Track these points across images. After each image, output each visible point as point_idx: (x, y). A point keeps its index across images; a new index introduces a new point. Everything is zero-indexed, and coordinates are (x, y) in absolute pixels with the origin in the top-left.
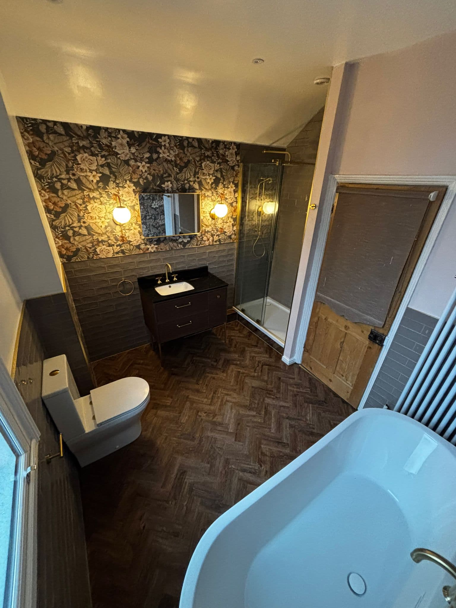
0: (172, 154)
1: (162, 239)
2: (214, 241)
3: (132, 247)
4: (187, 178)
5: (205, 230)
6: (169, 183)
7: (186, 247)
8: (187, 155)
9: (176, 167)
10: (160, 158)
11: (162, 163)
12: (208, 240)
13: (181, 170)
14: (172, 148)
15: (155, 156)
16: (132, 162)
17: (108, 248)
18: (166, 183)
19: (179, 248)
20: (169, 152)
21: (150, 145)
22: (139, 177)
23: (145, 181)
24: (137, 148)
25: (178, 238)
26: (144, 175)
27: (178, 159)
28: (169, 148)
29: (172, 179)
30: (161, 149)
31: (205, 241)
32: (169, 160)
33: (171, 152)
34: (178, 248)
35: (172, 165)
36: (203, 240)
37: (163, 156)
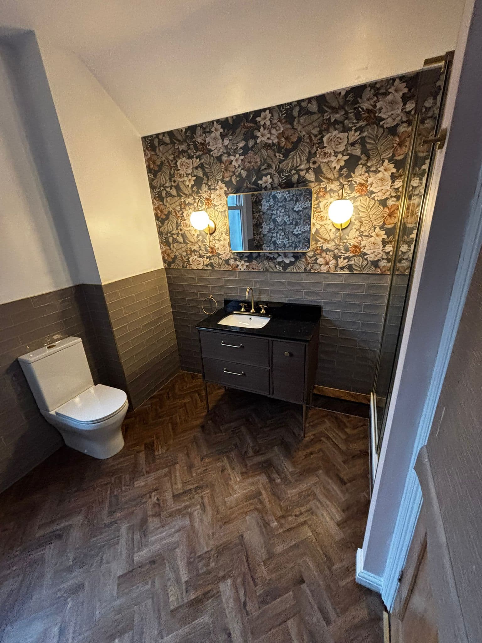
0: (274, 135)
1: (254, 256)
2: (339, 266)
3: (221, 261)
4: (295, 165)
5: (322, 246)
6: (269, 176)
7: (287, 271)
8: (297, 129)
9: (279, 152)
10: (258, 144)
11: (260, 151)
12: (327, 263)
13: (286, 156)
14: (275, 126)
15: (251, 143)
16: (225, 158)
17: (199, 259)
18: (264, 178)
19: (278, 271)
20: (270, 133)
21: (246, 130)
22: (232, 174)
23: (238, 179)
24: (231, 137)
25: (276, 256)
26: (237, 171)
27: (283, 139)
28: (270, 127)
29: (273, 171)
30: (259, 131)
31: (321, 265)
32: (270, 144)
33: (274, 131)
34: (275, 270)
35: (274, 150)
36: (317, 263)
37: (262, 141)
